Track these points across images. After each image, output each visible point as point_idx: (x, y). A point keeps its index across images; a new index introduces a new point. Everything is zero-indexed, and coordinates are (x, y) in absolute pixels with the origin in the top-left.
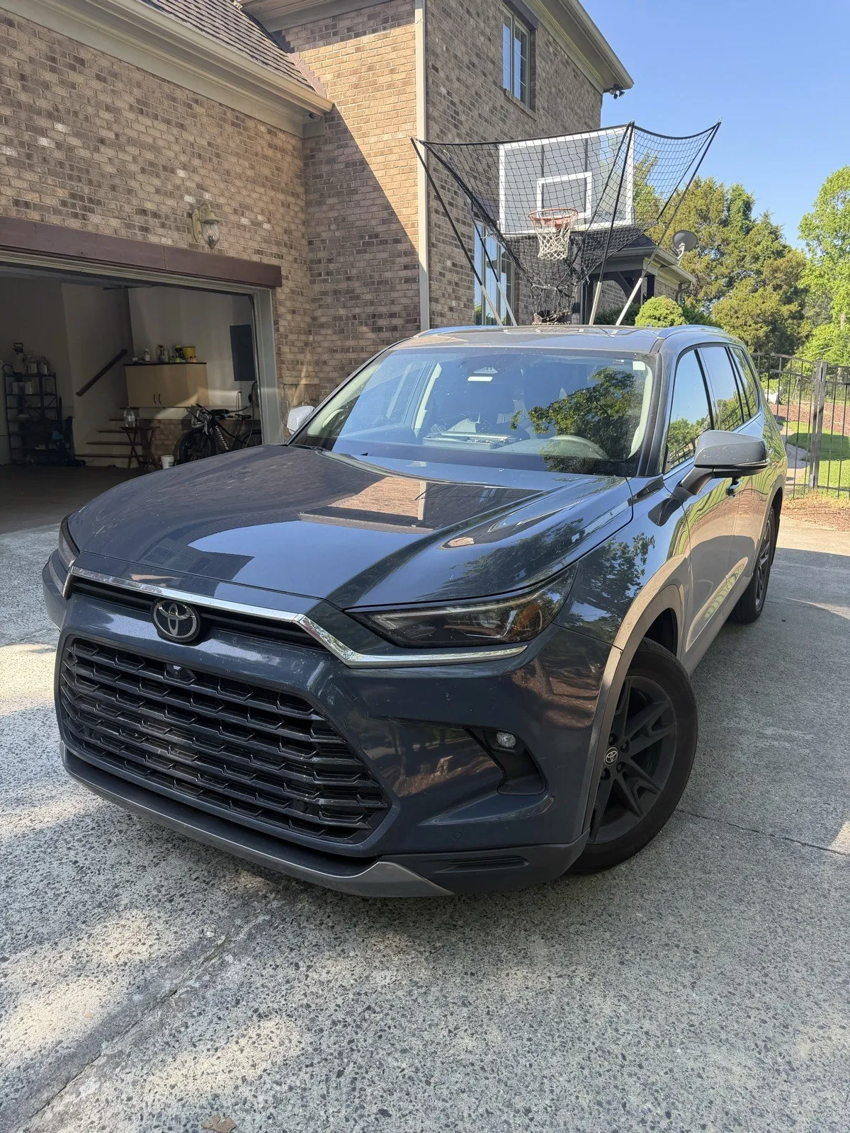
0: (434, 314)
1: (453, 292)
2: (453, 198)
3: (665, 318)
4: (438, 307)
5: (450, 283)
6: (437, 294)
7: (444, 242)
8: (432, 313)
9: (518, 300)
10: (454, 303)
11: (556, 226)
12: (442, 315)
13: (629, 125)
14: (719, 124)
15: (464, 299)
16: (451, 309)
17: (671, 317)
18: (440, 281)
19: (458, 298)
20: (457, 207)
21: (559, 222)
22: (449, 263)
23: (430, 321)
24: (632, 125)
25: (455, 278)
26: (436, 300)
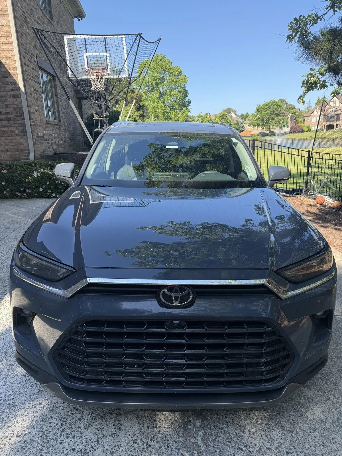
0: (30, 113)
1: (36, 103)
2: (30, 58)
3: (132, 117)
4: (31, 110)
5: (34, 98)
6: (30, 103)
7: (29, 79)
8: (29, 112)
9: (58, 107)
10: (37, 108)
11: (97, 76)
12: (33, 113)
13: (139, 34)
14: (161, 38)
15: (40, 106)
16: (36, 111)
17: (134, 117)
18: (31, 97)
19: (38, 106)
20: (32, 62)
21: (97, 74)
22: (33, 89)
23: (29, 116)
24: (140, 35)
25: (36, 96)
26: (30, 107)
